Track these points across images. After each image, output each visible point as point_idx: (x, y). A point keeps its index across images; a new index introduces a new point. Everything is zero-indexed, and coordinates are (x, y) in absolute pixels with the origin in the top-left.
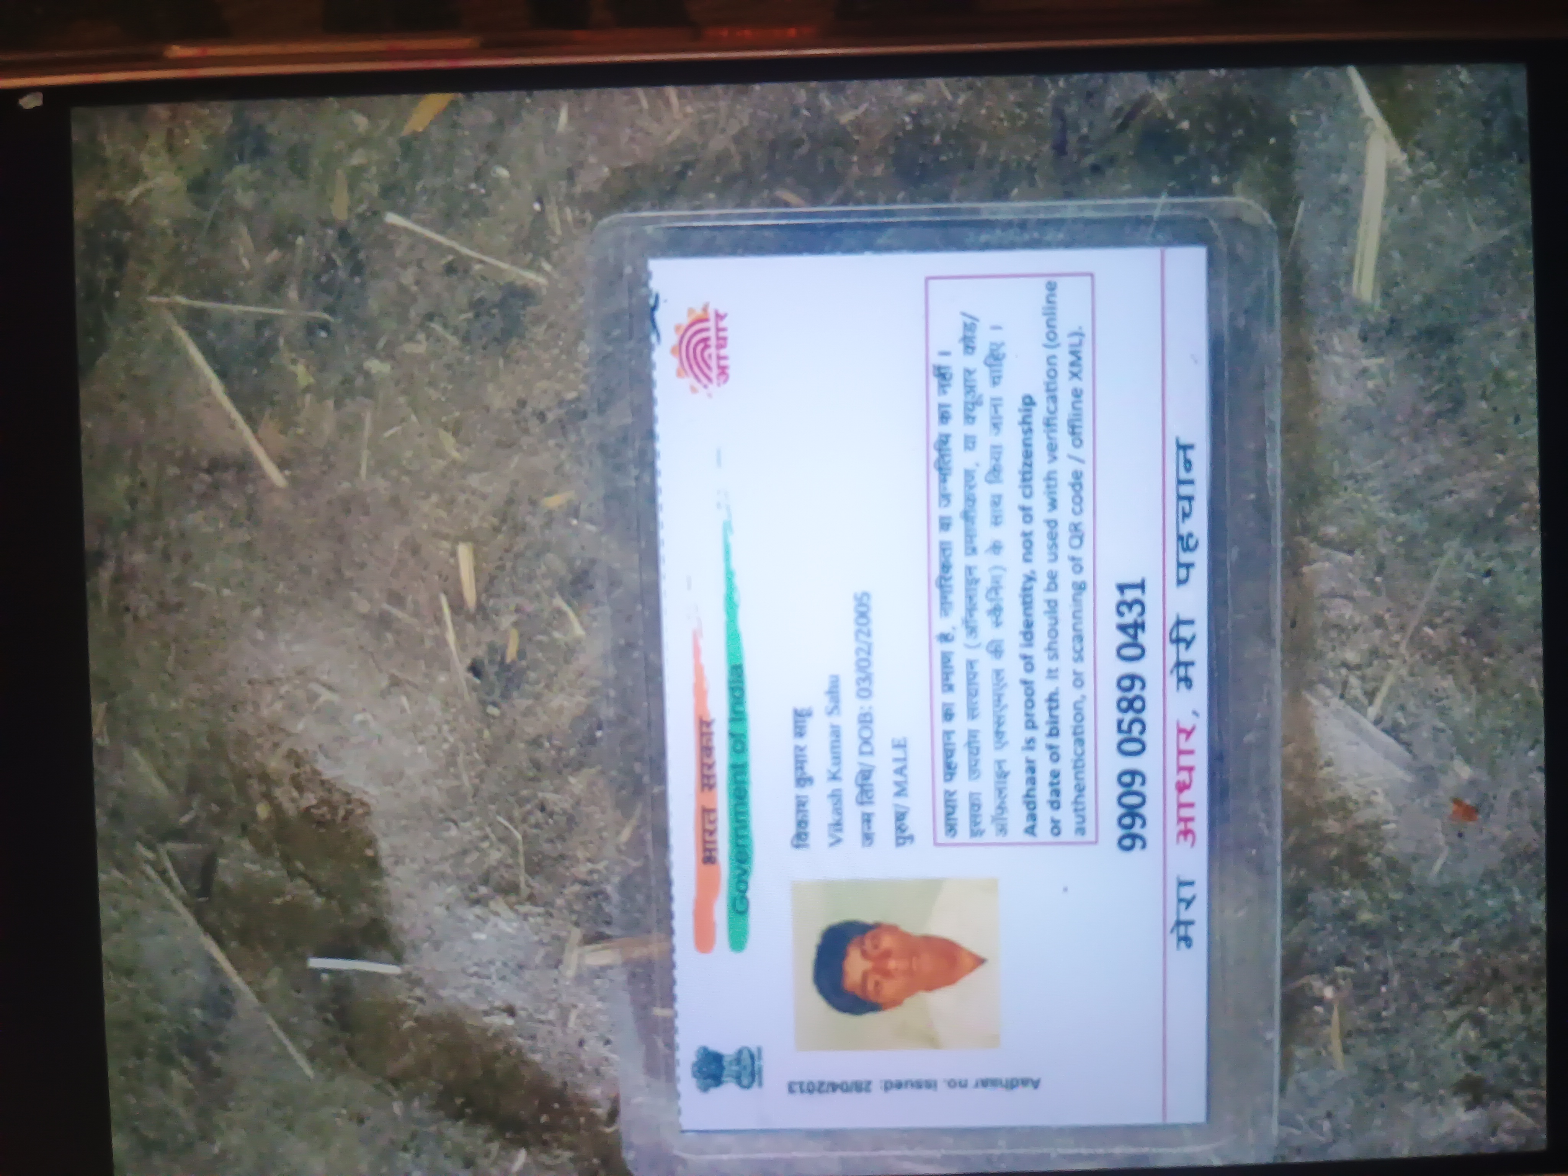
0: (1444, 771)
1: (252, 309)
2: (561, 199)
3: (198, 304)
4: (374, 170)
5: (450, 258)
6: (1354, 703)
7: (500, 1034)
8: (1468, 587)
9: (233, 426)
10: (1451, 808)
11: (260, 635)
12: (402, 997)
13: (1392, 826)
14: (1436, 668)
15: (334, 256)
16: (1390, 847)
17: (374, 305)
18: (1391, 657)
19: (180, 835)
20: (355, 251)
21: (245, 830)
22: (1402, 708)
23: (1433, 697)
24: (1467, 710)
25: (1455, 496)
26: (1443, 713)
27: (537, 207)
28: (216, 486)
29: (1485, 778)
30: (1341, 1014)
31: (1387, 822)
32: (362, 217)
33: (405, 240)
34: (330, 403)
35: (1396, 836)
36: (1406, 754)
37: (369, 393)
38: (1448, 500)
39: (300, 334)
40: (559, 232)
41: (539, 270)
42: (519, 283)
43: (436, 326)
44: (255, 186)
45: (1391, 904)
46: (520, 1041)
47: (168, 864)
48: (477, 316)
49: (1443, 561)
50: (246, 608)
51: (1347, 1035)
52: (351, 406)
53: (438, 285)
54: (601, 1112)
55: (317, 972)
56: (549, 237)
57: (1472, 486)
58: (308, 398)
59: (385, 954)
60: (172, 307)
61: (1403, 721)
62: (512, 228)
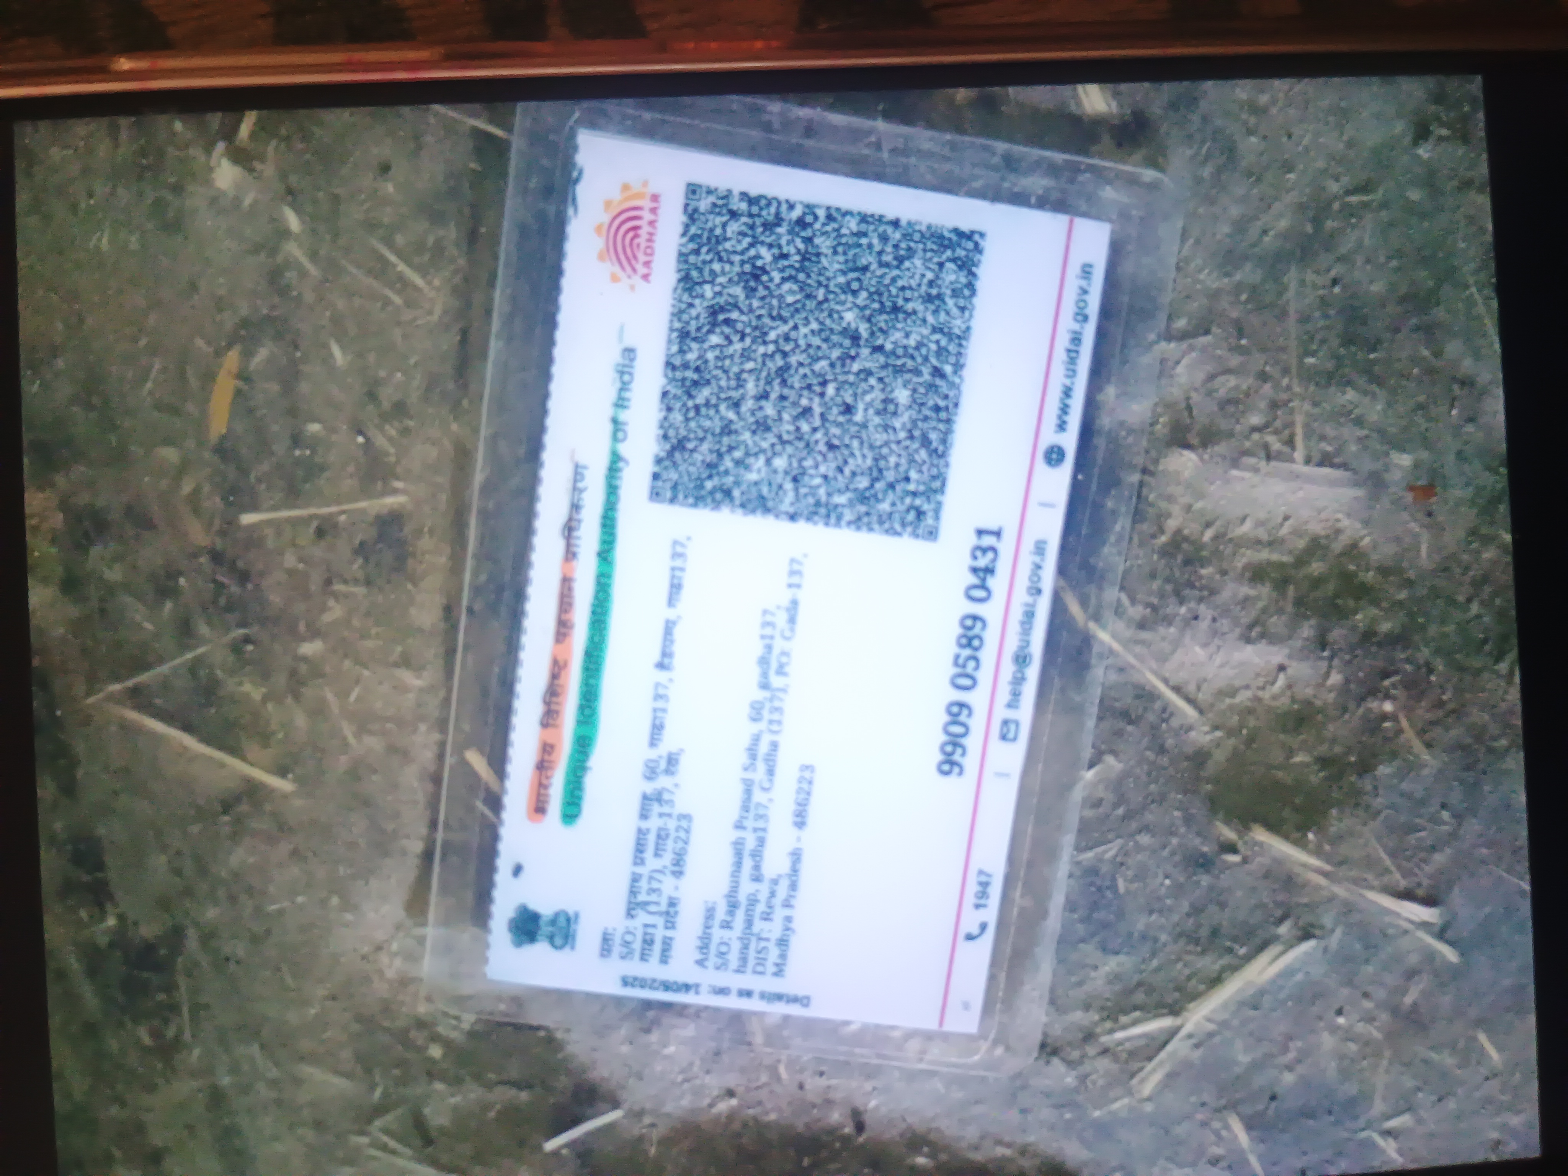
0: (1387, 469)
1: (179, 661)
2: (377, 421)
3: (130, 683)
4: (207, 488)
5: (315, 524)
6: (1279, 457)
7: (731, 1116)
8: (1324, 303)
9: (223, 765)
10: (1409, 497)
11: (349, 917)
12: (636, 1131)
13: (1367, 540)
14: (1333, 389)
15: (220, 578)
16: (1375, 557)
17: (275, 599)
18: (1290, 401)
19: (380, 1110)
20: (233, 563)
21: (431, 1075)
22: (1323, 438)
23: (1344, 414)
24: (1379, 407)
25: (1272, 233)
26: (1359, 422)
27: (360, 439)
28: (239, 820)
29: (1425, 455)
30: (1409, 719)
31: (1362, 538)
32: (222, 533)
33: (269, 532)
34: (289, 700)
35: (1375, 546)
36: (1347, 474)
37: (317, 673)
38: (1266, 239)
39: (231, 658)
40: (392, 450)
41: (395, 491)
42: (385, 511)
43: (338, 587)
44: (117, 558)
45: (1400, 603)
46: (751, 1112)
47: (385, 1138)
48: (366, 560)
49: (1291, 293)
50: (323, 903)
51: (1421, 732)
52: (308, 692)
53: (318, 552)
54: (848, 1130)
55: (556, 1153)
56: (386, 460)
57: (1280, 216)
58: (270, 706)
59: (602, 1106)
60: (111, 698)
61: (1329, 449)
62: (351, 469)
